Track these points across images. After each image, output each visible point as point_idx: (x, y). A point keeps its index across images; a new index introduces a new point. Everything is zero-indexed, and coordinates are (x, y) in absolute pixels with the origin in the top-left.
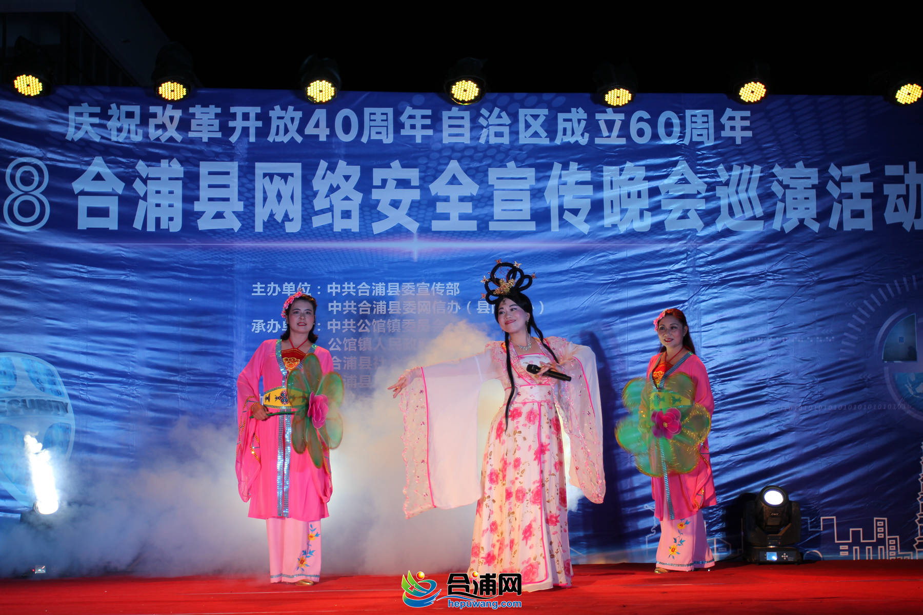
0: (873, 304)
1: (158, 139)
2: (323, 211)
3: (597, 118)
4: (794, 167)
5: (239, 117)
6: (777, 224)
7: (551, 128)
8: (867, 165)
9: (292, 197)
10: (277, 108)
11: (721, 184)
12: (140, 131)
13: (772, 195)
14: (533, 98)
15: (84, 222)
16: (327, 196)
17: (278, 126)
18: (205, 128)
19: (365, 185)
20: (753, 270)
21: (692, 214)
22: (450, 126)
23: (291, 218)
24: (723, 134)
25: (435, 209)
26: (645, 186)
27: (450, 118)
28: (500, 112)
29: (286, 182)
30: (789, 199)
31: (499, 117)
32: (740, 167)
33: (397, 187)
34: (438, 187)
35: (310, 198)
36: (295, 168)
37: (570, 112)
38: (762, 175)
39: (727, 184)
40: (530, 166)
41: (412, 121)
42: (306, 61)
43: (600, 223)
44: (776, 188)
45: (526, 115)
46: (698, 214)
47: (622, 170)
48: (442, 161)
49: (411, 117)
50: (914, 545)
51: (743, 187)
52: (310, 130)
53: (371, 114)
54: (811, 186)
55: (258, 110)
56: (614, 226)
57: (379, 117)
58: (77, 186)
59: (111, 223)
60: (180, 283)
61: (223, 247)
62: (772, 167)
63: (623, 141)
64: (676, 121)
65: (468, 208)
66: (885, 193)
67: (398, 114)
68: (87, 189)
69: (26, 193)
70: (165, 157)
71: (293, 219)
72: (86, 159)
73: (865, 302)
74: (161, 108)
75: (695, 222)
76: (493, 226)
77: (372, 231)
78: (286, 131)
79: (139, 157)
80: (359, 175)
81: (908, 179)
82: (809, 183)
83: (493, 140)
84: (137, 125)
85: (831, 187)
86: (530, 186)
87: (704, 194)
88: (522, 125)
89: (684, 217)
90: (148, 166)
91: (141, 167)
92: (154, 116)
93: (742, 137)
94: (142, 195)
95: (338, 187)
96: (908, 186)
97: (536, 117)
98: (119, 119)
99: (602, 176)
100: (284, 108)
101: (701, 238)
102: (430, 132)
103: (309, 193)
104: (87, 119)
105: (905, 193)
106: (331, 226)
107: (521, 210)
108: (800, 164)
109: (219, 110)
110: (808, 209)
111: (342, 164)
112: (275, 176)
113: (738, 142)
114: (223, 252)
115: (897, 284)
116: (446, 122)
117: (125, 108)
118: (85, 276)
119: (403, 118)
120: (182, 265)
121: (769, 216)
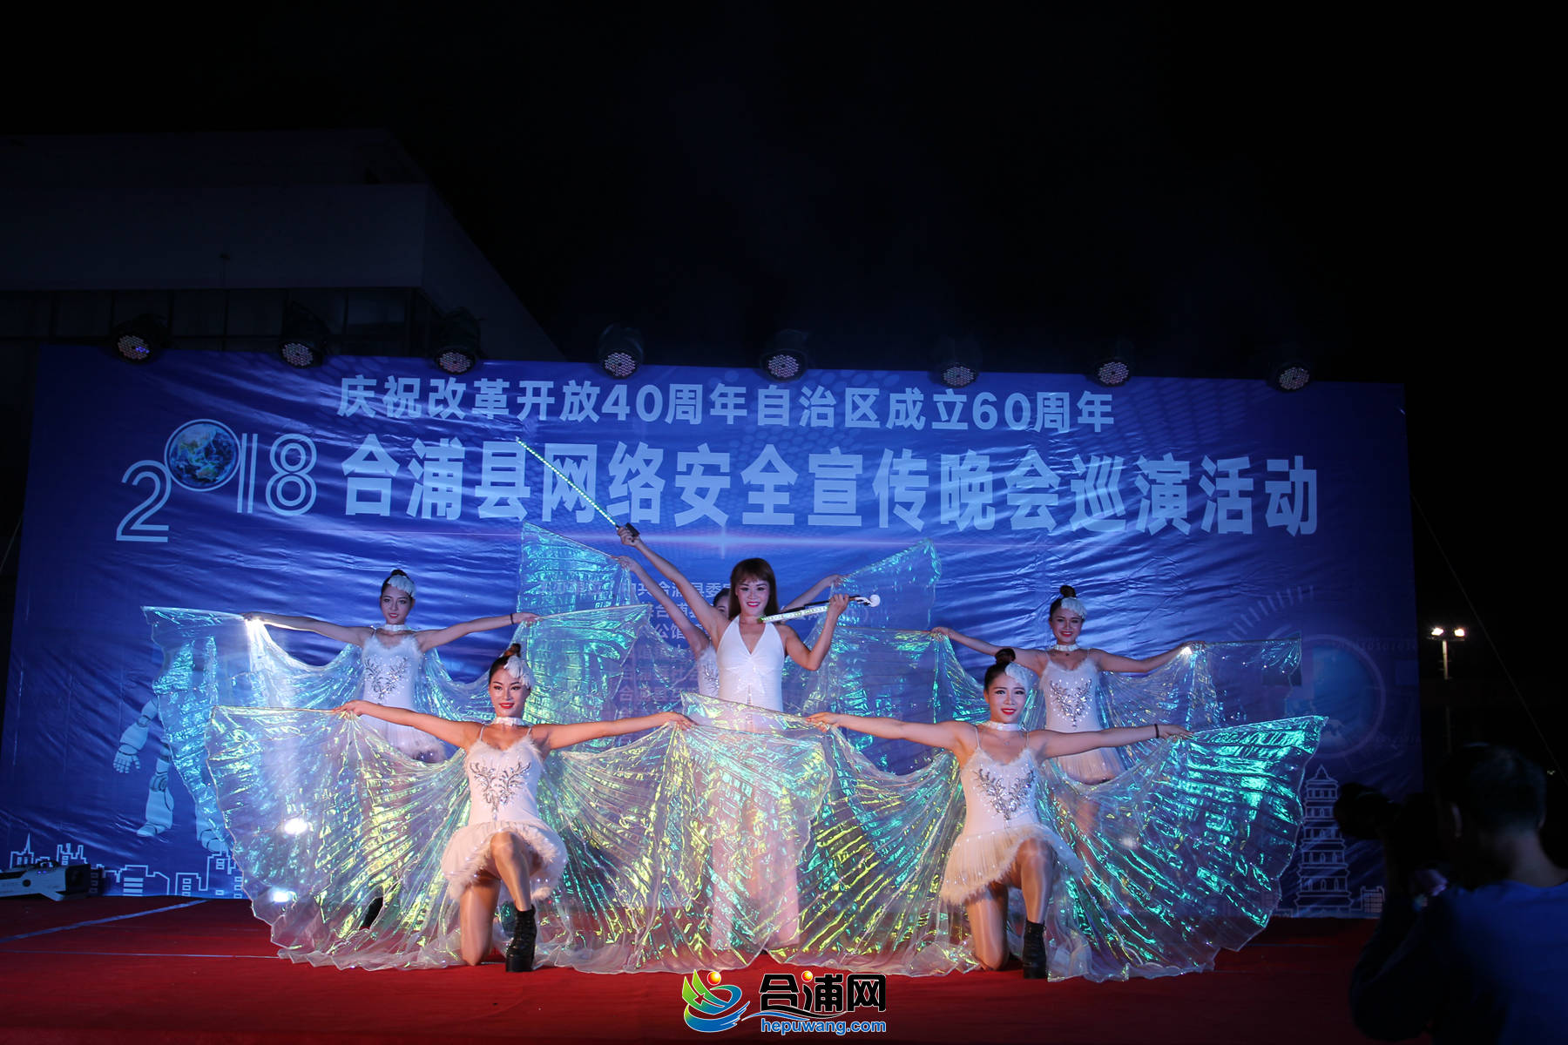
0: (1251, 618)
1: (438, 415)
2: (619, 500)
3: (935, 400)
4: (1162, 459)
5: (529, 392)
6: (1140, 525)
7: (882, 409)
8: (1247, 459)
9: (585, 484)
10: (572, 383)
11: (1076, 477)
12: (419, 406)
13: (1136, 491)
14: (862, 376)
15: (353, 507)
16: (625, 482)
17: (572, 403)
18: (491, 404)
19: (668, 471)
20: (1112, 577)
21: (1043, 511)
22: (766, 406)
23: (583, 506)
24: (1081, 420)
25: (747, 499)
26: (989, 478)
27: (767, 397)
28: (824, 391)
29: (579, 466)
30: (1155, 496)
31: (823, 396)
32: (1099, 459)
33: (704, 473)
34: (751, 475)
35: (606, 484)
36: (590, 450)
37: (904, 392)
38: (1124, 467)
39: (1084, 477)
40: (856, 453)
41: (724, 400)
42: (606, 332)
43: (935, 520)
44: (1140, 483)
45: (853, 395)
46: (1050, 511)
47: (962, 459)
48: (756, 445)
49: (723, 395)
50: (1295, 901)
51: (1102, 481)
52: (607, 408)
53: (677, 391)
54: (1180, 482)
55: (551, 384)
56: (953, 523)
57: (686, 395)
58: (347, 467)
59: (383, 509)
60: (456, 578)
61: (505, 538)
62: (1137, 459)
63: (964, 426)
64: (1026, 405)
65: (784, 498)
66: (1267, 491)
67: (708, 391)
68: (358, 470)
69: (292, 474)
70: (444, 436)
71: (585, 508)
72: (359, 437)
73: (1242, 616)
74: (443, 381)
75: (1045, 521)
76: (813, 520)
77: (675, 522)
78: (581, 408)
79: (416, 436)
80: (661, 459)
81: (1293, 476)
82: (1179, 478)
83: (815, 423)
84: (415, 400)
85: (1204, 483)
86: (857, 475)
87: (1057, 489)
88: (848, 407)
89: (1033, 513)
90: (426, 445)
91: (418, 446)
92: (435, 389)
93: (1102, 425)
94: (418, 478)
95: (638, 473)
96: (1293, 484)
97: (864, 397)
98: (396, 393)
99: (940, 466)
100: (580, 384)
101: (1052, 538)
102: (743, 413)
103: (604, 478)
104: (361, 394)
105: (1289, 491)
106: (628, 516)
107: (846, 503)
108: (1169, 457)
109: (507, 385)
110: (1178, 507)
111: (643, 446)
112: (567, 459)
113: (1098, 429)
114: (505, 543)
115: (1279, 597)
116: (762, 401)
117: (404, 381)
118: (352, 567)
119: (714, 396)
120: (460, 557)
121: (1131, 515)
